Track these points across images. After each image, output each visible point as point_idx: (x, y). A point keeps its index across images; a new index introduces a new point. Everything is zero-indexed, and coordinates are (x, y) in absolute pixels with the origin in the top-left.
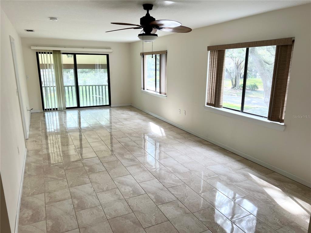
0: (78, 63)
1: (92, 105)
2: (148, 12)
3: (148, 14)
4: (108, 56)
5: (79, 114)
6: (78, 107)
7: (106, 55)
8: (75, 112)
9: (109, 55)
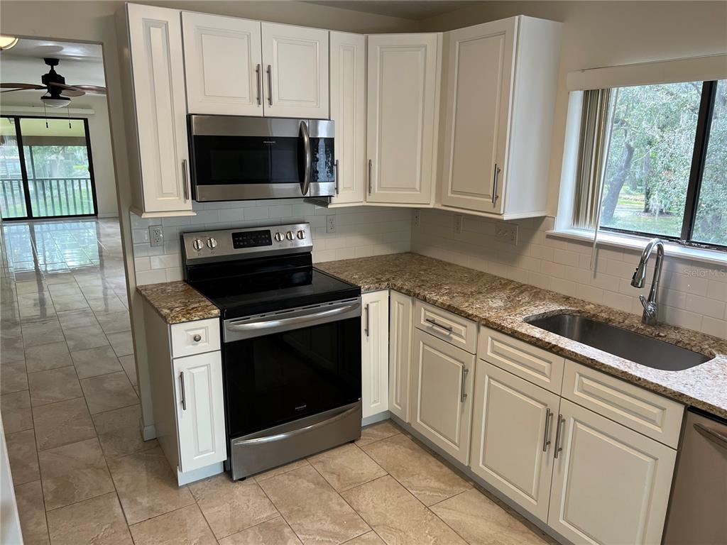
0: (23, 133)
1: (58, 214)
2: (52, 68)
3: (52, 71)
4: (86, 121)
5: (32, 231)
6: (30, 217)
7: (83, 121)
8: (24, 227)
9: (89, 120)
